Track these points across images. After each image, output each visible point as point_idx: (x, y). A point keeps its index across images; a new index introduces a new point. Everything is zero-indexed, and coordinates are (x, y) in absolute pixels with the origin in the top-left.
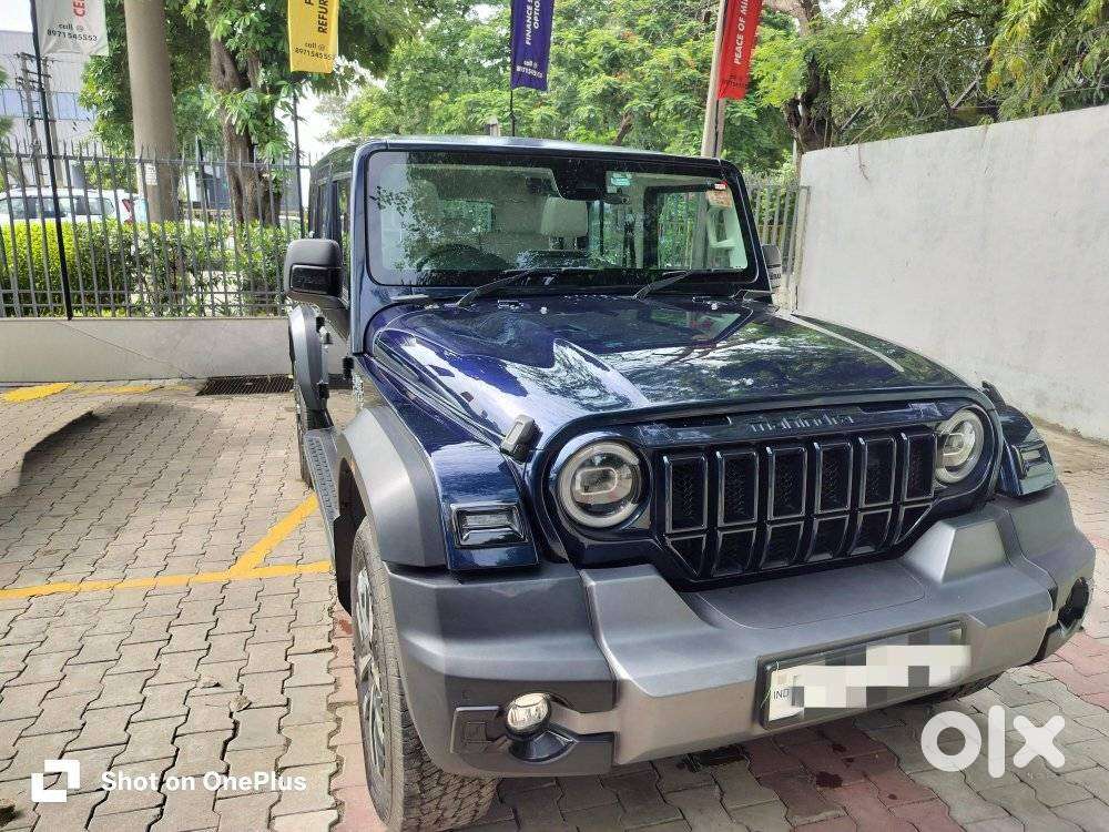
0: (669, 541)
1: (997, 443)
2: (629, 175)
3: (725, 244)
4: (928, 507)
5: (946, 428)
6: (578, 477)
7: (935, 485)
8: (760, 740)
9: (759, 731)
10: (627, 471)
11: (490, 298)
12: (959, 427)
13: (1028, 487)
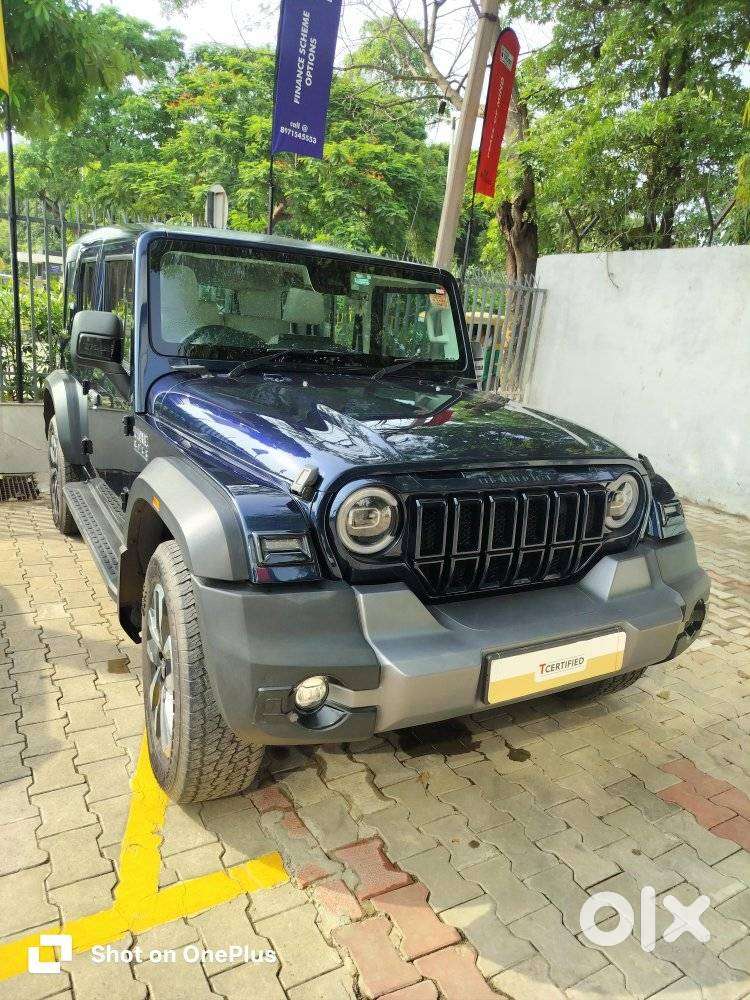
0: (416, 565)
1: (647, 499)
2: (369, 277)
3: (440, 339)
4: (598, 545)
5: (613, 487)
6: (351, 515)
7: (605, 530)
8: (481, 714)
9: (480, 706)
10: (388, 511)
11: (255, 372)
12: (621, 487)
13: (667, 533)
